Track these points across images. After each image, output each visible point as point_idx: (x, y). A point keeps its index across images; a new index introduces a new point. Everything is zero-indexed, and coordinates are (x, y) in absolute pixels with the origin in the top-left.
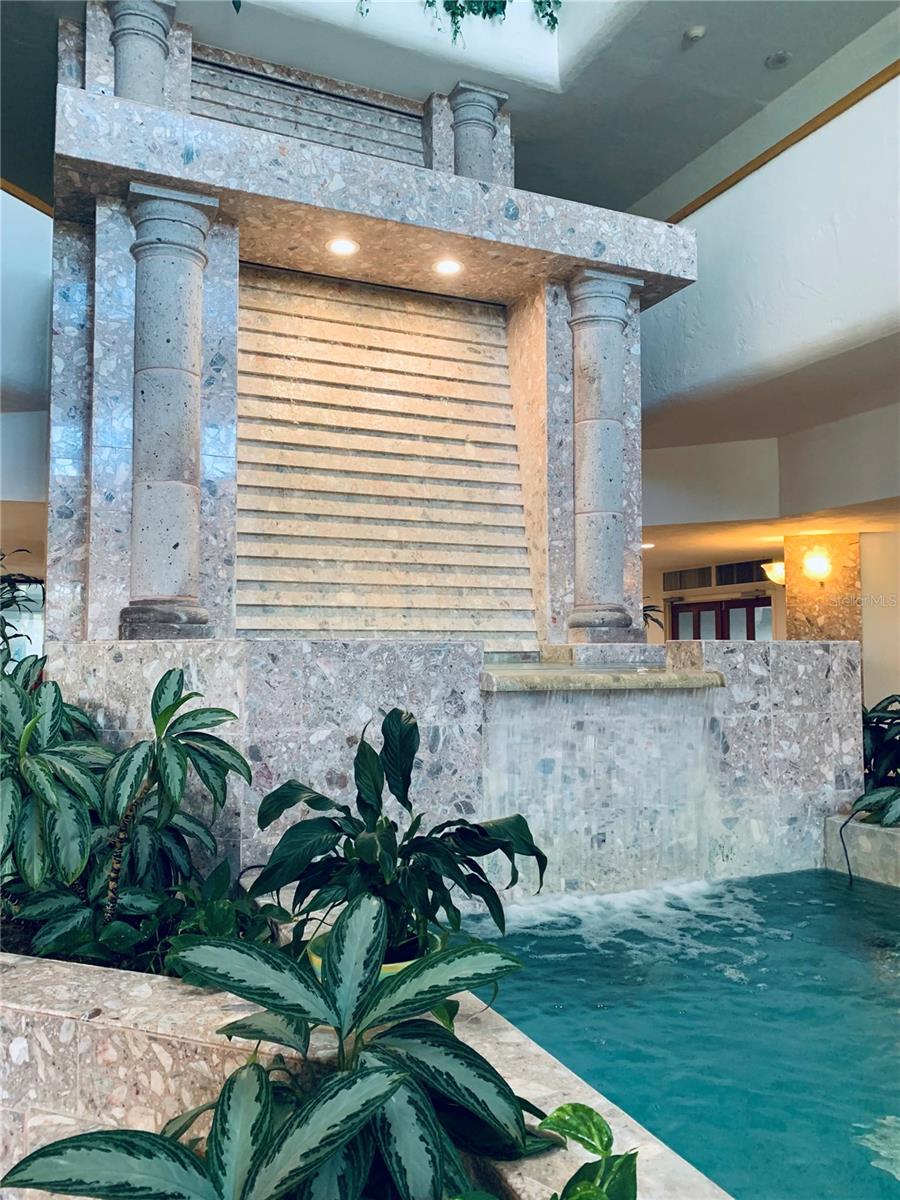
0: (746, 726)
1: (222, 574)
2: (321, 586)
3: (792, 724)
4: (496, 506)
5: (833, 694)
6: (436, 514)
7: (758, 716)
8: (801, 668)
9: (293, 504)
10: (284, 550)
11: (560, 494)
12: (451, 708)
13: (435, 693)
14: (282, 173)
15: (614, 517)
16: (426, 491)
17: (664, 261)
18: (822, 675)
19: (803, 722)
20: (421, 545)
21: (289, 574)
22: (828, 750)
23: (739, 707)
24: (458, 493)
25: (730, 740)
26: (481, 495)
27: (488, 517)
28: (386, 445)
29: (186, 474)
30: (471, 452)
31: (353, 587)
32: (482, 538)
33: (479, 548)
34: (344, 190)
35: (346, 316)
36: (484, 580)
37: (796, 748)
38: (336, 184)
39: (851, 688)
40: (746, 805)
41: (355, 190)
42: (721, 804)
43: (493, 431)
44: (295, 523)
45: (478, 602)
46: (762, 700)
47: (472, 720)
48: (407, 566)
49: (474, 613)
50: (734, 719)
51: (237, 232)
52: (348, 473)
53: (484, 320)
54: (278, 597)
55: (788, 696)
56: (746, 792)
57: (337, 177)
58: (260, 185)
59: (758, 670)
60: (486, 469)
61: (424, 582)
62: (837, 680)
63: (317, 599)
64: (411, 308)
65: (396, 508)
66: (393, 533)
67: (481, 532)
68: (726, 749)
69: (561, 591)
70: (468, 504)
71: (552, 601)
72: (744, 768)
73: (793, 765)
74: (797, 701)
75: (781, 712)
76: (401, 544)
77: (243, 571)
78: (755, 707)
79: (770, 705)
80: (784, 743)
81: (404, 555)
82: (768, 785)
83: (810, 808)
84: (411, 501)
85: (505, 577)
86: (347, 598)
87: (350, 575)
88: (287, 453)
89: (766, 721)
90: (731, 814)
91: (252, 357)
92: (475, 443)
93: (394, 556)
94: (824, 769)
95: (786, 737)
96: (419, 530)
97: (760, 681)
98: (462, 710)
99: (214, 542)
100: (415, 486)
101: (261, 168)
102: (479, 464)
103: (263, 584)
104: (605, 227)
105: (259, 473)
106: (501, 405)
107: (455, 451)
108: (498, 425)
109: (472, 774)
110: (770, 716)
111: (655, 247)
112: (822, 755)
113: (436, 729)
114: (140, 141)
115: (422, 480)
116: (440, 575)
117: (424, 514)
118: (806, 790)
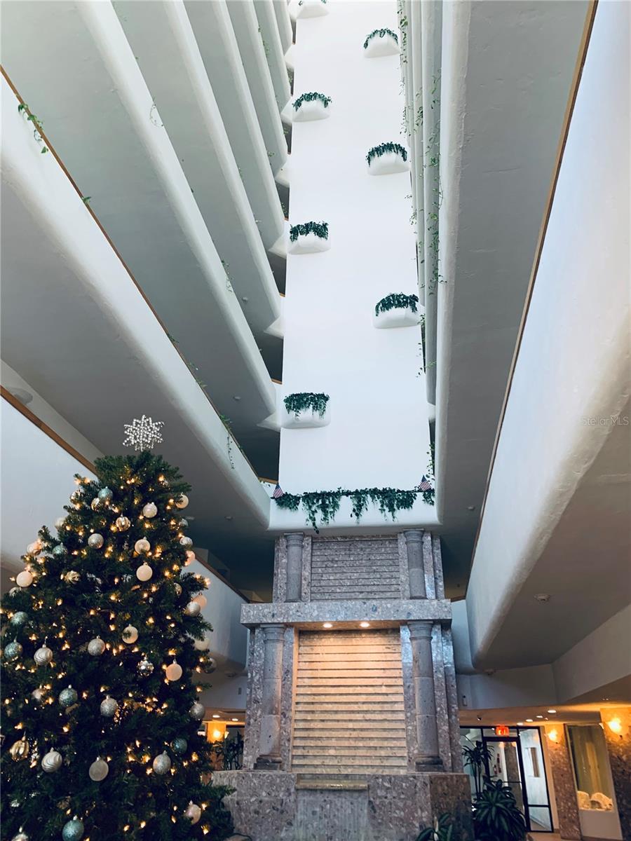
0: (382, 804)
1: (287, 745)
2: (323, 748)
3: (401, 804)
4: (393, 712)
5: (418, 795)
6: (368, 716)
7: (387, 801)
8: (404, 784)
9: (317, 716)
10: (312, 734)
11: (410, 707)
12: (287, 794)
13: (283, 789)
14: (299, 614)
15: (427, 717)
16: (365, 707)
17: (437, 614)
18: (413, 787)
19: (405, 804)
20: (362, 730)
21: (312, 743)
22: (416, 815)
23: (380, 797)
24: (377, 707)
25: (376, 808)
26: (387, 707)
27: (389, 716)
28: (351, 690)
29: (274, 712)
30: (384, 690)
31: (334, 748)
32: (386, 725)
33: (385, 730)
34: (318, 615)
35: (340, 643)
36: (386, 744)
37: (402, 813)
38: (315, 613)
39: (425, 792)
40: (382, 833)
41: (321, 614)
42: (373, 831)
43: (394, 680)
44: (316, 723)
45: (383, 753)
46: (389, 795)
47: (292, 798)
48: (356, 739)
49: (381, 757)
50: (378, 802)
51: (294, 629)
52: (336, 703)
53: (393, 635)
54: (308, 752)
55: (399, 794)
56: (383, 828)
57: (316, 611)
58: (293, 619)
59: (387, 785)
60: (390, 696)
61: (361, 745)
62: (420, 790)
63: (321, 753)
64: (364, 636)
65: (353, 715)
66: (351, 725)
67: (386, 723)
68: (375, 812)
69: (412, 749)
70: (381, 712)
71: (408, 753)
72: (382, 819)
73: (401, 820)
74: (402, 796)
75: (396, 800)
76: (354, 730)
77: (298, 743)
78: (386, 798)
79: (392, 797)
80: (397, 811)
81: (354, 734)
82: (391, 826)
83: (409, 836)
84: (358, 712)
85: (395, 742)
86: (332, 752)
87: (333, 743)
88: (316, 697)
89: (390, 803)
90: (376, 835)
91: (307, 663)
92: (386, 686)
93: (351, 734)
94: (415, 822)
95: (398, 809)
96: (361, 724)
97: (388, 788)
98: (290, 794)
99: (284, 733)
100: (361, 705)
101: (293, 614)
102: (387, 694)
103: (304, 747)
104: (411, 607)
105: (306, 706)
106: (398, 669)
107: (377, 690)
108: (396, 677)
109: (292, 813)
110: (392, 801)
111: (432, 609)
112: (414, 817)
113: (283, 800)
114: (261, 614)
115: (364, 703)
116: (368, 742)
117: (364, 717)
118: (407, 829)
